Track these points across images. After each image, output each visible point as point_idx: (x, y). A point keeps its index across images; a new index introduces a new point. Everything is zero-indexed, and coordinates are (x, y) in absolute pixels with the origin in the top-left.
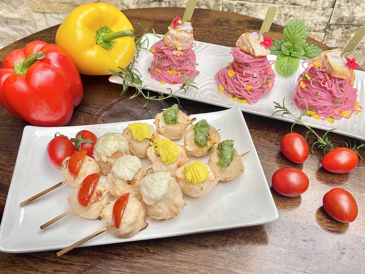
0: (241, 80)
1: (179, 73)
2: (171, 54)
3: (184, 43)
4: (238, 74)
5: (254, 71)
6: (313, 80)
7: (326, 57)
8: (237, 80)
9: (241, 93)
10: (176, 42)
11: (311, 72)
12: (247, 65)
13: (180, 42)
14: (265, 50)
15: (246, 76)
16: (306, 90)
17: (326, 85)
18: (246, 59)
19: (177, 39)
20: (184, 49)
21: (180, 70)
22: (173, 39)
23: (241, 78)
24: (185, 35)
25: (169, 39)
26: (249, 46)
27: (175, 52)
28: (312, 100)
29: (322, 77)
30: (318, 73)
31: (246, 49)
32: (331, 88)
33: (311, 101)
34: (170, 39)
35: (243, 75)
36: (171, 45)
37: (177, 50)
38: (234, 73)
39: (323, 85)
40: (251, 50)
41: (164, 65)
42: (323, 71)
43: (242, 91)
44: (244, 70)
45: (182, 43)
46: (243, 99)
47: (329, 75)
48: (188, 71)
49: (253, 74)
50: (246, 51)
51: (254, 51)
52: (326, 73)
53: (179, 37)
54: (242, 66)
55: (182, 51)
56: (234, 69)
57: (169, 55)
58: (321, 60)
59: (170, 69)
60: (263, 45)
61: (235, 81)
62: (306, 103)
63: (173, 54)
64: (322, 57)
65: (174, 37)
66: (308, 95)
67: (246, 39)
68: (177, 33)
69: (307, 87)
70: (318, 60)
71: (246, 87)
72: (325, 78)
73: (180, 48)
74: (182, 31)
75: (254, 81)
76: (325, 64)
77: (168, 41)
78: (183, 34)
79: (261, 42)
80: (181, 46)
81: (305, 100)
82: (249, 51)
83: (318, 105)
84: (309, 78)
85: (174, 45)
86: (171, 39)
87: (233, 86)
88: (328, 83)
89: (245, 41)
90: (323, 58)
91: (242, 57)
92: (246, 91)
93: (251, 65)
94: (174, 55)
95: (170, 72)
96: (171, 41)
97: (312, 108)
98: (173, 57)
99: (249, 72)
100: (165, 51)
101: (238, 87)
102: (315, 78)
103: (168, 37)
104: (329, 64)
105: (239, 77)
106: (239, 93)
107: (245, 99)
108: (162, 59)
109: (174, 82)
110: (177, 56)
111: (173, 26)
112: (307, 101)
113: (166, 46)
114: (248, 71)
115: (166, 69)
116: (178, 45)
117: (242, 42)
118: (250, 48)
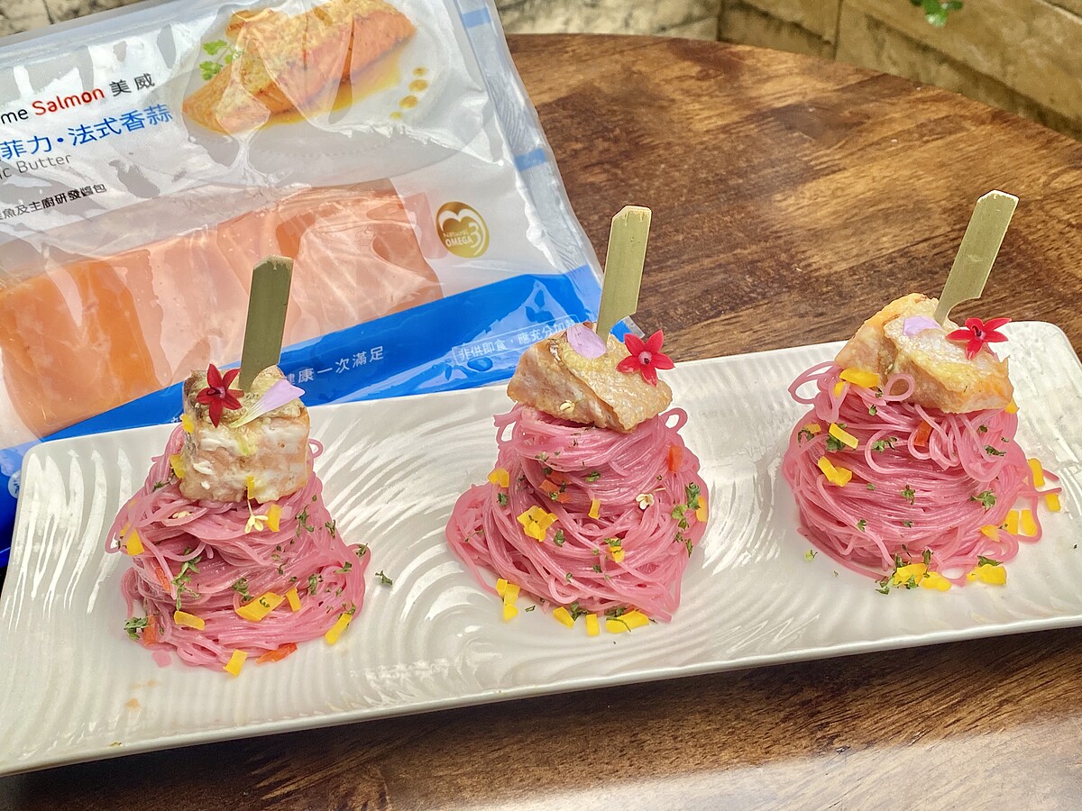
0: (591, 538)
1: (293, 596)
2: (238, 534)
3: (281, 467)
4: (569, 521)
5: (633, 487)
6: (873, 442)
7: (889, 344)
8: (575, 543)
9: (611, 590)
10: (243, 475)
11: (849, 413)
12: (601, 472)
13: (265, 468)
15: (607, 513)
16: (857, 490)
17: (935, 452)
18: (586, 448)
19: (243, 462)
20: (290, 487)
21: (294, 582)
22: (227, 465)
23: (589, 533)
24: (279, 430)
25: (205, 476)
26: (579, 395)
27: (254, 522)
28: (894, 522)
29: (902, 424)
30: (881, 414)
31: (572, 409)
32: (954, 459)
33: (897, 530)
34: (208, 471)
35: (593, 514)
36: (221, 493)
37: (256, 505)
38: (552, 518)
39: (921, 456)
40: (598, 411)
41: (210, 592)
42: (900, 399)
43: (613, 584)
44: (591, 494)
45: (276, 468)
46: (624, 609)
48: (320, 569)
49: (631, 498)
50: (571, 417)
52: (913, 405)
53: (254, 450)
54: (579, 482)
55: (282, 500)
56: (540, 500)
57: (225, 543)
58: (874, 359)
59: (245, 601)
60: (631, 370)
61: (567, 549)
62: (879, 540)
63: (247, 531)
64: (871, 346)
65: (231, 459)
66: (876, 511)
67: (553, 370)
68: (238, 437)
69: (855, 479)
72: (917, 422)
73: (270, 494)
74: (260, 419)
75: (648, 525)
76: (897, 370)
77: (206, 485)
78: (269, 432)
80: (272, 483)
81: (869, 533)
82: (589, 413)
83: (927, 534)
84: (851, 442)
85: (235, 491)
87: (563, 574)
88: (939, 439)
89: (555, 378)
90: (877, 351)
91: (569, 449)
92: (626, 576)
93: (614, 466)
94: (254, 533)
95: (253, 611)
97: (903, 553)
98: (252, 545)
99: (614, 496)
100: (197, 532)
101: (588, 573)
102: (877, 435)
104: (912, 366)
105: (576, 529)
106: (599, 594)
107: (632, 608)
108: (194, 569)
109: (281, 646)
110: (266, 533)
111: (207, 412)
112: (879, 532)
113: (197, 504)
114: (609, 493)
115: (226, 604)
116: (258, 484)
117: (535, 382)
118: (591, 403)
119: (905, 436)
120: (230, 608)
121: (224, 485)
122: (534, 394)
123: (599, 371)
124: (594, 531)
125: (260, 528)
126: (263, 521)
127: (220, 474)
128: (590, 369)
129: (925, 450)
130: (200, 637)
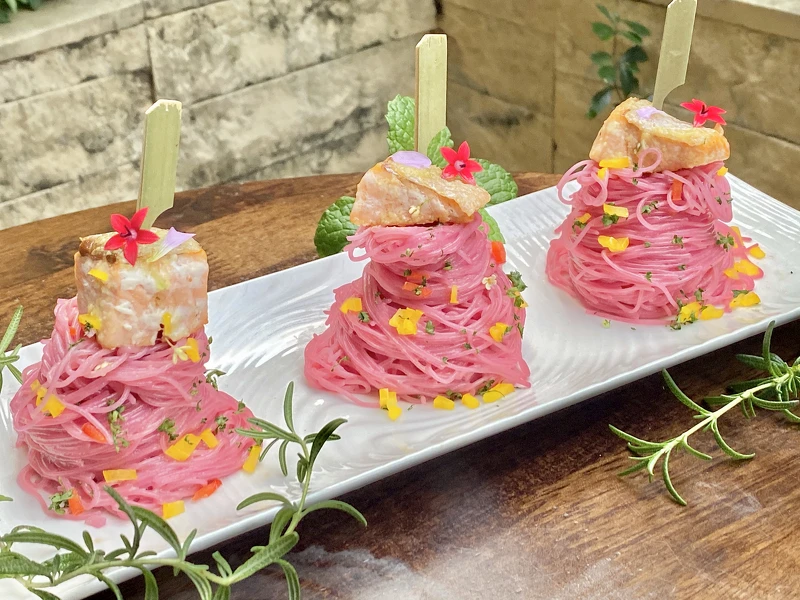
0: (457, 322)
1: (207, 435)
2: (162, 370)
6: (640, 208)
7: (633, 128)
8: (443, 327)
9: (479, 365)
10: (159, 313)
13: (176, 304)
15: (461, 301)
16: (637, 251)
17: (690, 203)
23: (453, 318)
25: (127, 317)
27: (181, 352)
28: (671, 269)
29: (657, 188)
30: (641, 184)
31: (418, 212)
33: (673, 274)
34: (130, 311)
35: (454, 300)
38: (419, 313)
39: (680, 208)
40: (441, 207)
41: (138, 437)
42: (649, 169)
43: (481, 358)
44: (448, 284)
46: (492, 384)
49: (478, 283)
50: (417, 221)
54: (437, 275)
58: (622, 145)
59: (172, 438)
62: (662, 287)
63: (175, 361)
64: (618, 135)
66: (655, 263)
67: (395, 184)
69: (632, 243)
70: (611, 152)
71: (489, 334)
74: (168, 256)
76: (645, 147)
78: (178, 268)
81: (654, 281)
82: (435, 212)
83: (697, 274)
84: (623, 213)
86: (135, 308)
87: (439, 360)
88: (689, 191)
89: (396, 191)
90: (623, 138)
93: (461, 254)
95: (179, 450)
96: (136, 319)
99: (464, 283)
100: (124, 376)
101: (456, 353)
102: (642, 201)
105: (444, 318)
106: (472, 370)
107: (501, 380)
109: (211, 482)
110: (188, 365)
112: (664, 280)
113: (115, 353)
114: (460, 281)
115: (155, 448)
118: (434, 201)
119: (664, 197)
120: (160, 452)
121: (142, 325)
122: (378, 213)
125: (184, 358)
126: (185, 353)
127: (139, 314)
129: (682, 203)
130: (134, 488)
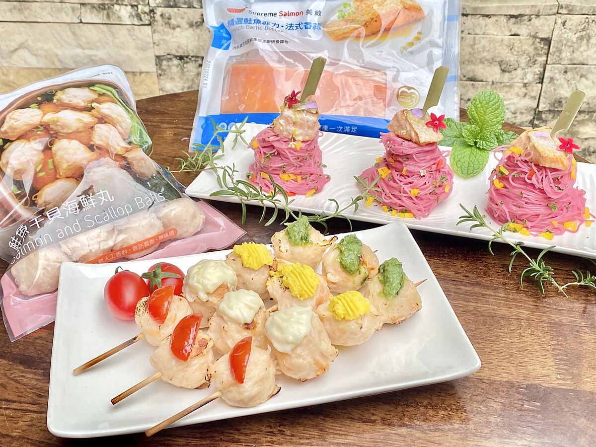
0: (401, 181)
1: (299, 178)
2: (287, 147)
3: (306, 129)
4: (395, 173)
5: (420, 167)
6: (513, 174)
8: (395, 181)
9: (403, 202)
10: (293, 129)
11: (509, 163)
12: (408, 157)
13: (300, 128)
14: (434, 133)
15: (408, 175)
16: (504, 191)
17: (534, 180)
18: (406, 148)
19: (294, 123)
20: (307, 138)
21: (301, 174)
22: (289, 124)
23: (400, 179)
24: (308, 116)
25: (282, 125)
26: (409, 129)
27: (292, 144)
28: (514, 205)
29: (526, 169)
30: (519, 163)
31: (405, 133)
32: (541, 185)
33: (514, 208)
35: (404, 173)
36: (285, 133)
37: (295, 140)
38: (389, 171)
39: (528, 181)
40: (413, 135)
41: (274, 166)
42: (527, 159)
43: (404, 199)
44: (404, 165)
45: (304, 129)
46: (406, 211)
47: (537, 165)
48: (312, 174)
49: (418, 170)
50: (405, 137)
51: (419, 135)
52: (531, 163)
53: (298, 120)
54: (400, 159)
55: (303, 142)
56: (388, 166)
57: (281, 149)
59: (284, 172)
60: (430, 126)
61: (392, 183)
62: (507, 211)
63: (289, 146)
64: (523, 139)
65: (291, 121)
66: (508, 199)
67: (403, 119)
68: (295, 115)
69: (505, 187)
70: (518, 145)
71: (410, 192)
72: (531, 170)
73: (300, 138)
74: (303, 110)
75: (422, 181)
76: (529, 148)
77: (281, 128)
78: (305, 116)
79: (426, 122)
80: (301, 134)
81: (503, 207)
82: (410, 136)
83: (525, 213)
84: (506, 173)
85: (290, 134)
86: (285, 124)
87: (388, 192)
88: (536, 176)
89: (403, 122)
91: (399, 145)
92: (410, 198)
93: (414, 156)
94: (291, 149)
95: (285, 177)
96: (285, 127)
97: (517, 218)
98: (290, 153)
99: (412, 168)
100: (275, 144)
101: (397, 193)
102: (516, 172)
103: (280, 121)
104: (534, 147)
105: (397, 178)
106: (399, 202)
107: (410, 212)
108: (270, 157)
109: (291, 192)
110: (295, 150)
111: (288, 104)
112: (508, 208)
113: (277, 136)
114: (411, 167)
115: (278, 173)
116: (297, 133)
117: (397, 123)
118: (412, 132)
119: (525, 173)
120: (278, 175)
121: (287, 130)
123: (418, 122)
124: (402, 179)
125: (293, 147)
126: (295, 145)
127: (286, 126)
128: (415, 121)
129: (530, 179)
130: (267, 181)
